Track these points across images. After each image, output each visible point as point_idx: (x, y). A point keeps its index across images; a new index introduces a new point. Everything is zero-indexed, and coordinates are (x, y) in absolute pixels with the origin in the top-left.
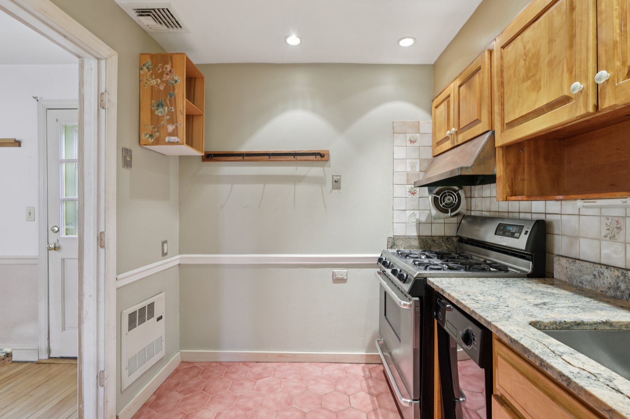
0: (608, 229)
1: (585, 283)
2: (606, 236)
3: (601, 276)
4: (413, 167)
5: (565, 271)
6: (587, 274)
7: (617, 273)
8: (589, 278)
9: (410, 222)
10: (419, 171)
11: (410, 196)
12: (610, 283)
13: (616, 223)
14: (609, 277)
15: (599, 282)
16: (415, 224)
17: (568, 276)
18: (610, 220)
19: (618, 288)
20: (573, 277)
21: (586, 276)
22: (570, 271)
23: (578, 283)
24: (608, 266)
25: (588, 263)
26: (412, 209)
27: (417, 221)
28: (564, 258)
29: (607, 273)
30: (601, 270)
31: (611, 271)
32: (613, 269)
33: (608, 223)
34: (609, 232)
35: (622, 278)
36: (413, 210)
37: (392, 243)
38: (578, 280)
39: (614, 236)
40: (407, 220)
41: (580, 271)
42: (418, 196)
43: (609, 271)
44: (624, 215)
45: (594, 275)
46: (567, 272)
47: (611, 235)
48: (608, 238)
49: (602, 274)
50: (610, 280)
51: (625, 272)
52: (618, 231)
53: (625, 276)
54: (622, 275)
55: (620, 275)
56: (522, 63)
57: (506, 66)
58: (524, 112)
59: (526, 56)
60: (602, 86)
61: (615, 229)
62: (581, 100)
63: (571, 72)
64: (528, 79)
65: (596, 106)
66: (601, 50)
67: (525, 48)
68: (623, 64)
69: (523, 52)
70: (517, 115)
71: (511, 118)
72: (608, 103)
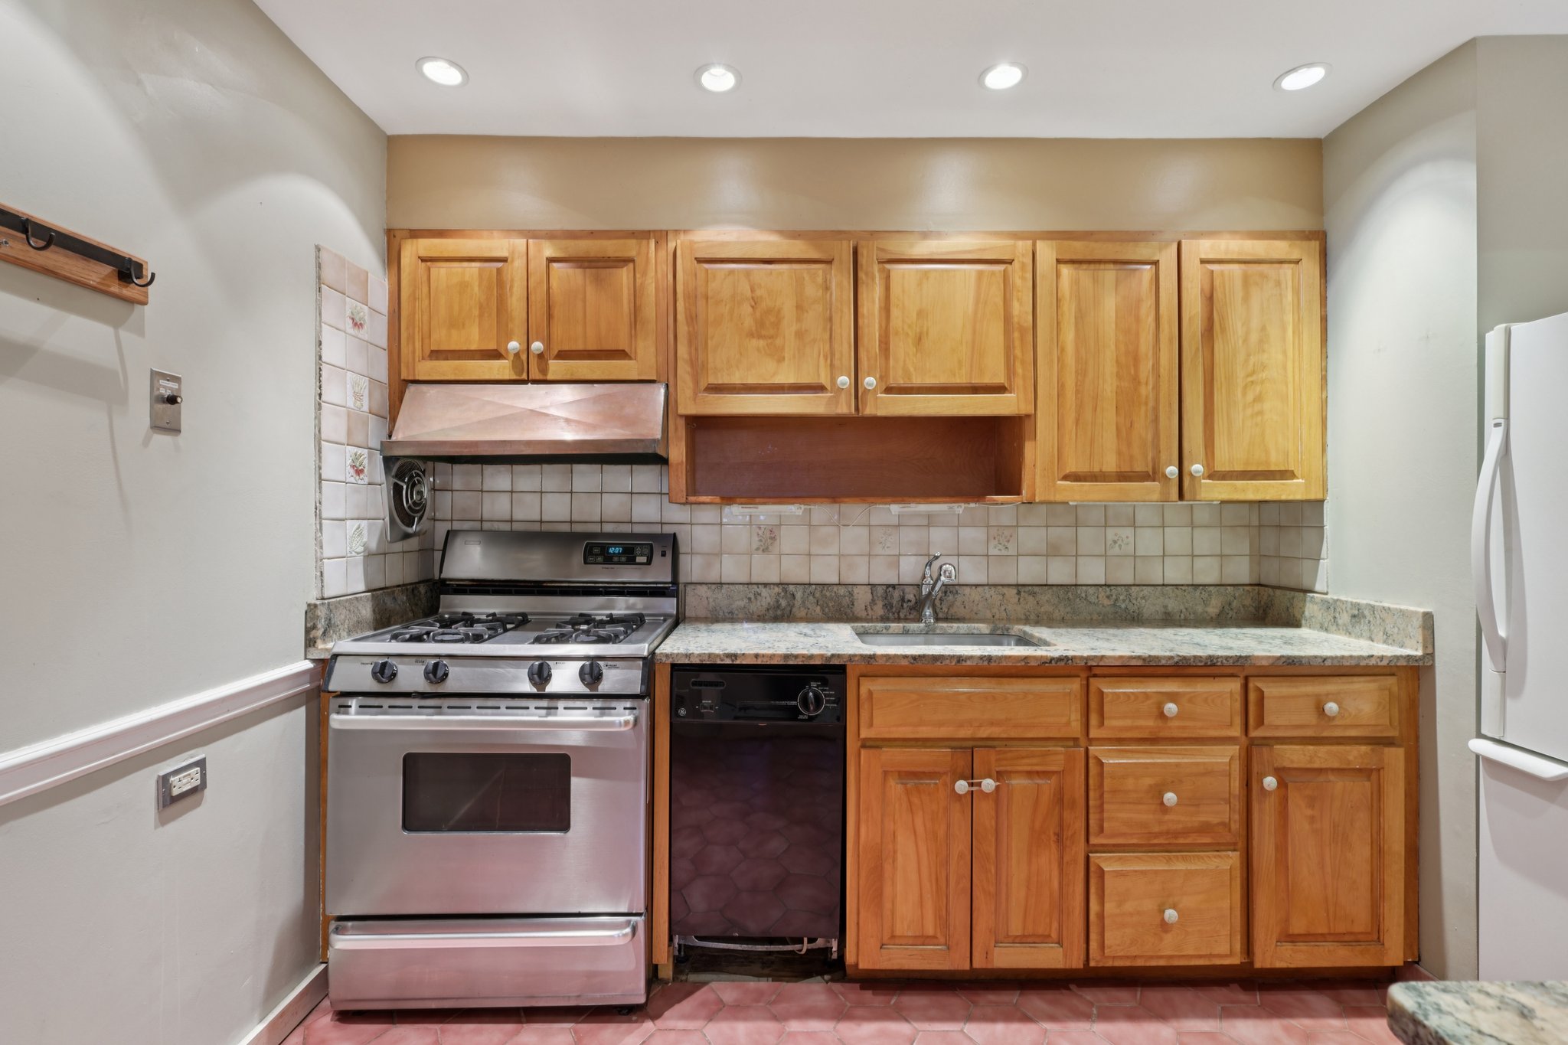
0: (761, 541)
1: (736, 612)
2: (757, 549)
3: (759, 597)
4: (357, 396)
5: (705, 602)
6: (739, 600)
7: (777, 589)
8: (741, 604)
9: (354, 554)
10: (368, 410)
11: (352, 480)
12: (769, 604)
13: (769, 532)
14: (767, 597)
15: (756, 605)
16: (360, 558)
17: (711, 609)
18: (763, 529)
19: (778, 606)
20: (718, 608)
21: (737, 602)
22: (714, 601)
23: (726, 614)
24: (766, 585)
25: (741, 586)
26: (356, 516)
27: (364, 551)
28: (704, 586)
29: (764, 592)
30: (758, 590)
31: (770, 589)
32: (772, 586)
33: (760, 533)
34: (762, 544)
35: (783, 594)
36: (358, 519)
37: (326, 619)
38: (726, 611)
39: (767, 548)
40: (348, 548)
41: (729, 597)
42: (366, 480)
43: (768, 589)
44: (778, 524)
45: (750, 599)
46: (709, 603)
47: (763, 547)
48: (760, 552)
49: (760, 594)
50: (769, 600)
51: (786, 586)
52: (772, 541)
53: (786, 591)
54: (783, 591)
55: (780, 591)
56: (746, 309)
57: (710, 294)
58: (751, 380)
59: (755, 303)
60: (866, 391)
61: (768, 540)
62: (843, 398)
63: (826, 359)
64: (760, 337)
65: (857, 409)
66: (862, 354)
67: (753, 290)
68: (882, 378)
69: (749, 293)
70: (736, 379)
71: (723, 379)
72: (869, 410)
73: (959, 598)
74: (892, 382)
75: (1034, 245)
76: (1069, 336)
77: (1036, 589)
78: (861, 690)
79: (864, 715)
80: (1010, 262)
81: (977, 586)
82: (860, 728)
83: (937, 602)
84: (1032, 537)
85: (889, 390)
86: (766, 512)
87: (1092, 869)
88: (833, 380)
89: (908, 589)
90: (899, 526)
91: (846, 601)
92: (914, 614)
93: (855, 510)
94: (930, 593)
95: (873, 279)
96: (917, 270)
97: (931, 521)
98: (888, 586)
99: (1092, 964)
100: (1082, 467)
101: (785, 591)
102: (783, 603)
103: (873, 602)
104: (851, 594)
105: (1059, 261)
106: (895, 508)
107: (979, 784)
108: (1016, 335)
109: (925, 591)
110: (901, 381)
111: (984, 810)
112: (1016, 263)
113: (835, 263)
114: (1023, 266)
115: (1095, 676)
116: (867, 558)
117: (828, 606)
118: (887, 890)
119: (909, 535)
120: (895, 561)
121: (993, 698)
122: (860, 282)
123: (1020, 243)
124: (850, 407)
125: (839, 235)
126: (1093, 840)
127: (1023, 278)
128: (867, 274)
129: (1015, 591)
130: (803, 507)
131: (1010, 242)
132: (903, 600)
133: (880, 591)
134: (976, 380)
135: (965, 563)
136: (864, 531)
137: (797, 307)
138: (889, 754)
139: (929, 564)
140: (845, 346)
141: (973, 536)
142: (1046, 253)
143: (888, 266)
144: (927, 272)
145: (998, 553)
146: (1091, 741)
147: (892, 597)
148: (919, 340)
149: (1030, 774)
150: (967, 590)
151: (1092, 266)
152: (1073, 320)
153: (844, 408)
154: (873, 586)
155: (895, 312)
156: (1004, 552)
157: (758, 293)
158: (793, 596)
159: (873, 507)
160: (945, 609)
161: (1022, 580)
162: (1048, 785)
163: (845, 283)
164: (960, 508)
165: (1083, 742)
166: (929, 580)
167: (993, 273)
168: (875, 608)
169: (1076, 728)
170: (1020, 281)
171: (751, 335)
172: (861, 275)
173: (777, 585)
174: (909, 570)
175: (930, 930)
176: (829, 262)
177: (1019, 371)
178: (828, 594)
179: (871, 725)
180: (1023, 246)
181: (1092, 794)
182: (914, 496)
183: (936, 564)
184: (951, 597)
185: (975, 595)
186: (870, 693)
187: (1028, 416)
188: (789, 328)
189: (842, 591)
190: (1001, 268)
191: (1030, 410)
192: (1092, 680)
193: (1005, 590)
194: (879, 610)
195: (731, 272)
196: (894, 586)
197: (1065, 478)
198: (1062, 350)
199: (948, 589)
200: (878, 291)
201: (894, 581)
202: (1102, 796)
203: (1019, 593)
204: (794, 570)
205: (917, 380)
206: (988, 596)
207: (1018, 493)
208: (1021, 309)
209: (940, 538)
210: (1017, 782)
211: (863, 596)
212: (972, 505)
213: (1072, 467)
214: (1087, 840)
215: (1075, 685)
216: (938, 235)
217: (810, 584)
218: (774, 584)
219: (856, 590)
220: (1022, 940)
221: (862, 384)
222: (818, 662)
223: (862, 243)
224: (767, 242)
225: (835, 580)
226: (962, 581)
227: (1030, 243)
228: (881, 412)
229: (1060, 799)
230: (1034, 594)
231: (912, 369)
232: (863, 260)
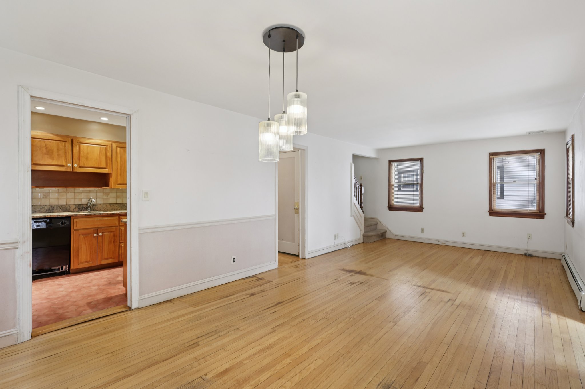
0: (44, 196)
2: (43, 198)
7: (49, 206)
8: (39, 210)
15: (43, 210)
18: (45, 193)
21: (37, 209)
24: (46, 205)
29: (45, 207)
30: (43, 207)
44: (49, 192)
50: (47, 208)
56: (44, 149)
57: (34, 145)
58: (45, 163)
59: (46, 148)
60: (74, 167)
61: (46, 196)
62: (69, 168)
63: (65, 160)
64: (47, 155)
65: (72, 170)
66: (74, 160)
67: (46, 145)
68: (79, 165)
69: (45, 146)
70: (41, 163)
71: (38, 162)
72: (75, 170)
73: (97, 207)
74: (81, 165)
75: (112, 143)
76: (119, 160)
77: (114, 204)
78: (74, 221)
79: (75, 225)
80: (107, 146)
81: (100, 204)
82: (73, 227)
83: (91, 207)
84: (113, 195)
85: (80, 167)
86: (46, 190)
87: (120, 246)
88: (67, 165)
89: (84, 205)
90: (82, 192)
91: (68, 208)
92: (86, 210)
93: (71, 189)
94: (89, 205)
95: (76, 146)
96: (87, 146)
97: (90, 191)
98: (79, 205)
99: (120, 261)
100: (121, 182)
101: (51, 206)
102: (51, 209)
103: (75, 208)
104: (69, 207)
105: (117, 147)
106: (81, 189)
107: (99, 234)
108: (108, 159)
109: (88, 205)
110: (83, 166)
111: (100, 239)
112: (108, 146)
113: (67, 142)
114: (110, 147)
115: (121, 216)
116: (74, 199)
117: (63, 209)
118: (80, 255)
119: (84, 195)
120: (81, 200)
121: (102, 220)
122: (73, 146)
123: (109, 143)
124: (71, 170)
125: (68, 136)
126: (120, 242)
127: (110, 149)
128: (75, 145)
129: (109, 205)
130: (57, 188)
131: (107, 142)
132: (83, 207)
133: (77, 206)
134: (100, 166)
135: (98, 200)
136: (73, 194)
137: (58, 150)
138: (80, 231)
139: (89, 200)
140: (70, 158)
141: (100, 194)
142: (114, 145)
143: (80, 144)
144: (89, 146)
145: (106, 198)
146: (120, 226)
147: (80, 207)
148: (87, 158)
149: (109, 232)
150: (98, 205)
151: (123, 148)
152: (120, 157)
153: (69, 170)
154: (75, 205)
155: (81, 153)
156: (107, 198)
157: (47, 146)
158: (54, 208)
159: (75, 189)
160: (93, 209)
161: (111, 203)
162: (112, 233)
163: (69, 146)
164: (97, 189)
165: (118, 226)
166: (89, 203)
167: (103, 148)
168: (76, 209)
169: (117, 224)
170: (109, 150)
171: (45, 154)
172: (73, 145)
173: (49, 205)
174: (84, 201)
175: (89, 260)
176: (66, 142)
177: (109, 165)
178: (63, 207)
179: (76, 226)
180: (110, 143)
181: (120, 234)
182: (86, 187)
183: (91, 200)
184: (95, 207)
185: (100, 206)
186: (76, 221)
187: (111, 173)
188: (55, 154)
189: (67, 206)
190: (105, 147)
191: (111, 172)
192: (120, 216)
193: (107, 205)
194: (77, 209)
195: (40, 141)
196: (81, 205)
197: (118, 184)
198: (117, 162)
199: (94, 205)
200: (77, 148)
201: (81, 204)
202: (122, 234)
203: (110, 205)
204: (54, 202)
205: (86, 166)
206: (103, 206)
207: (109, 186)
208: (109, 154)
209: (92, 195)
210: (106, 233)
211: (73, 207)
212: (100, 189)
213: (119, 182)
214: (119, 241)
215: (117, 218)
216: (92, 139)
217: (58, 205)
218: (48, 205)
219: (71, 206)
220: (107, 259)
221: (74, 166)
222: (65, 216)
223: (73, 139)
224: (50, 136)
225: (65, 204)
226: (97, 203)
227: (111, 143)
228: (78, 171)
229: (114, 236)
230: (113, 205)
231: (85, 164)
232: (74, 142)
